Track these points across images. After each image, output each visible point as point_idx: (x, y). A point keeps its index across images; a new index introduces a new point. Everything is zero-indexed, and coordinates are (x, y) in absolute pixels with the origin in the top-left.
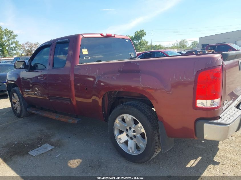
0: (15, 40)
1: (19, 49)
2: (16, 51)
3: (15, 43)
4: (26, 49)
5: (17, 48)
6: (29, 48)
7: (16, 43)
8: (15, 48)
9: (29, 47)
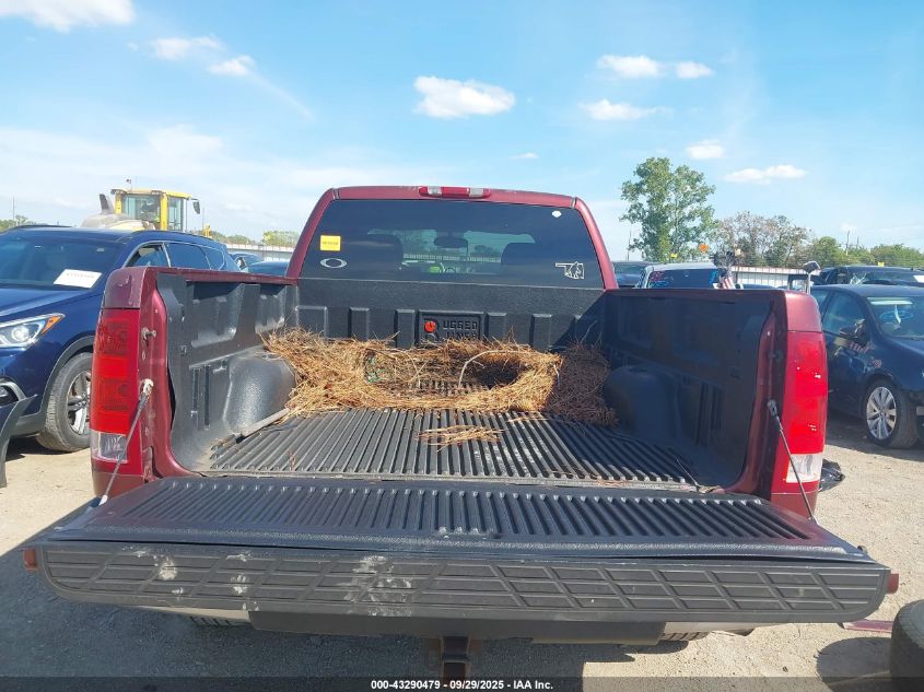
0: (705, 205)
1: (710, 237)
2: (699, 242)
3: (702, 214)
4: (736, 238)
5: (703, 234)
6: (747, 236)
7: (705, 214)
8: (698, 232)
9: (748, 231)
